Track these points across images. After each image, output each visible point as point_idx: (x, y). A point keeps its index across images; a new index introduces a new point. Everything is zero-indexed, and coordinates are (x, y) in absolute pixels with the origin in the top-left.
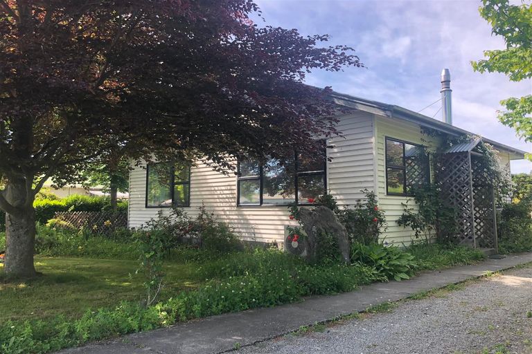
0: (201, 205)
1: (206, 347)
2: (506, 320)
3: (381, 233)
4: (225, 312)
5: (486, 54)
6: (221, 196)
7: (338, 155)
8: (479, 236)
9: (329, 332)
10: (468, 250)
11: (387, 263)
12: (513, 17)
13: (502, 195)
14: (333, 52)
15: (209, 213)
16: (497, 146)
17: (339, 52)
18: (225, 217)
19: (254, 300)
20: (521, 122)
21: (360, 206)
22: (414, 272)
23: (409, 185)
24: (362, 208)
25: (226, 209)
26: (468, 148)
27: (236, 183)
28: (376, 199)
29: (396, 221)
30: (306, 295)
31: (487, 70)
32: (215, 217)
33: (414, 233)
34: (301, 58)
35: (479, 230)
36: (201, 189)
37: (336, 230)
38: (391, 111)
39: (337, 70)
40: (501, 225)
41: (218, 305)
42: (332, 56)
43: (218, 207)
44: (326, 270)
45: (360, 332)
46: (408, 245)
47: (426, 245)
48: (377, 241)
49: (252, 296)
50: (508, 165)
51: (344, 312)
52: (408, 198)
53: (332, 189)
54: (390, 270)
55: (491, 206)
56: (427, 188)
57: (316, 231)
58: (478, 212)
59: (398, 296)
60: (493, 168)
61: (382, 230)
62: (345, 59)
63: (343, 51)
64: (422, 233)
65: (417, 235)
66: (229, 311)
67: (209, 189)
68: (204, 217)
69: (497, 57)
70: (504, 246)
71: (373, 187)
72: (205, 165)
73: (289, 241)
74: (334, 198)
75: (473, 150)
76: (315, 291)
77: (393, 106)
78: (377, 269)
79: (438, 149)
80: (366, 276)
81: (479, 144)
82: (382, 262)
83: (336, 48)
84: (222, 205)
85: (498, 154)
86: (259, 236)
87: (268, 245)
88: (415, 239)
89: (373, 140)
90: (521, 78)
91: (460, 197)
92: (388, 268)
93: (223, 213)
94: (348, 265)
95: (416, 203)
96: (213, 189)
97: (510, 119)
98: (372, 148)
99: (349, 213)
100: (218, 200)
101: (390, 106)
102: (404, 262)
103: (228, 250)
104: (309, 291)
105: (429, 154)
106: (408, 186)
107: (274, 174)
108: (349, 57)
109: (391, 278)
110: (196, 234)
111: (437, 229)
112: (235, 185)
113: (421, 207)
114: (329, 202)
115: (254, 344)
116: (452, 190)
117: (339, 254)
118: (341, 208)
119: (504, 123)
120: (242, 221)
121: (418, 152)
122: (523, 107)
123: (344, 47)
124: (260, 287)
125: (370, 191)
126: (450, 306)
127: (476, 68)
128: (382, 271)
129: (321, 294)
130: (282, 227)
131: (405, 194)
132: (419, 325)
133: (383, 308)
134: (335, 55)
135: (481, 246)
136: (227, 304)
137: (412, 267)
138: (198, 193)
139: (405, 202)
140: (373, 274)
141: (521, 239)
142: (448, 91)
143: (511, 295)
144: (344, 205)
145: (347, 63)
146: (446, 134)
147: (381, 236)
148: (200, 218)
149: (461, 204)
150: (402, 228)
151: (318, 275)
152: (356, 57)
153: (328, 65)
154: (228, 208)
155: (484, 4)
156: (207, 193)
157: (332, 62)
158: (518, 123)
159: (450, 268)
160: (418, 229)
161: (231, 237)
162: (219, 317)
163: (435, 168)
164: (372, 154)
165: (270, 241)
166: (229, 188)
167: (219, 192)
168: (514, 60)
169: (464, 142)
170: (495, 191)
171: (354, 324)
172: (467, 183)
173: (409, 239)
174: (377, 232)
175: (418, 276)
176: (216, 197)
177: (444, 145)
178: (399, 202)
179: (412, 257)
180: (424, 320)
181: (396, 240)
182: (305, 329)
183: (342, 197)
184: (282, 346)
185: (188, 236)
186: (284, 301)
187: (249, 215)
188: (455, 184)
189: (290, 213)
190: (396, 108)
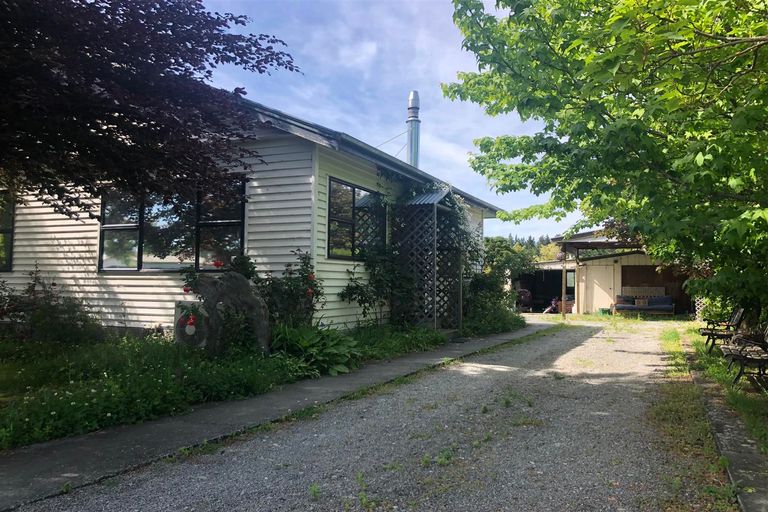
0: (34, 269)
1: (11, 494)
2: (457, 417)
3: (317, 311)
4: (57, 437)
5: (459, 76)
6: (70, 255)
7: (263, 198)
8: (442, 315)
9: (223, 452)
10: (427, 332)
11: (321, 351)
12: (488, 29)
13: (470, 262)
14: (256, 44)
15: (46, 282)
16: (469, 199)
17: (264, 44)
18: (75, 288)
19: (109, 415)
20: (494, 169)
21: (291, 273)
22: (355, 363)
23: (359, 245)
24: (293, 276)
25: (78, 275)
26: (434, 199)
27: (97, 234)
28: (314, 262)
29: (338, 294)
30: (197, 402)
31: (458, 97)
32: (58, 288)
33: (361, 310)
34: (204, 45)
35: (441, 307)
36: (35, 243)
37: (251, 308)
38: (337, 141)
39: (261, 72)
40: (467, 300)
41: (43, 426)
42: (254, 49)
43: (63, 272)
44: (231, 365)
45: (269, 449)
46: (351, 326)
47: (375, 326)
48: (310, 322)
49: (106, 409)
50: (481, 225)
51: (250, 423)
52: (356, 263)
53: (252, 248)
54: (324, 361)
55: (458, 276)
56: (381, 250)
57: (223, 309)
58: (442, 283)
59: (330, 396)
60: (462, 227)
61: (318, 306)
62: (273, 57)
63: (270, 44)
64: (371, 310)
65: (364, 313)
66: (63, 435)
67: (50, 242)
68: (38, 288)
69: (472, 82)
70: (469, 327)
71: (309, 246)
72: (40, 204)
73: (180, 325)
74: (252, 260)
75: (441, 202)
76: (212, 396)
77: (340, 134)
78: (307, 361)
79: (398, 199)
80: (290, 371)
81: (448, 195)
82: (314, 351)
83: (260, 39)
84: (71, 269)
85: (469, 210)
86: (135, 318)
87: (148, 332)
88: (362, 318)
89: (312, 180)
90: (497, 112)
91: (421, 263)
92: (321, 358)
93: (72, 282)
94: (266, 357)
95: (366, 269)
96: (56, 242)
97: (483, 164)
98: (310, 191)
99: (275, 282)
100: (64, 262)
101: (336, 132)
102: (343, 350)
103: (78, 341)
104: (202, 397)
105: (386, 204)
106: (358, 247)
107: (166, 223)
108: (278, 54)
109: (324, 372)
110: (22, 317)
111: (392, 306)
112: (95, 238)
113: (372, 276)
114: (244, 267)
115: (99, 482)
116: (412, 254)
117: (254, 341)
118: (263, 276)
119: (475, 169)
120: (106, 296)
121: (372, 201)
122: (498, 150)
123: (271, 37)
124: (122, 394)
125: (304, 251)
126: (395, 405)
127: (446, 93)
128: (312, 364)
129: (220, 399)
130: (173, 305)
131: (353, 258)
132: (351, 433)
133: (306, 414)
134: (259, 49)
135: (443, 327)
136: (60, 423)
137: (353, 356)
138: (29, 249)
139: (351, 269)
140: (300, 367)
141: (489, 318)
142: (415, 122)
143: (469, 386)
144: (266, 272)
145: (275, 63)
146: (409, 179)
147: (316, 315)
148: (31, 289)
149: (421, 272)
150: (345, 304)
151: (218, 372)
152: (288, 55)
153: (246, 62)
154: (83, 275)
155: (456, 6)
156: (45, 249)
157: (253, 59)
158: (491, 170)
159: (402, 357)
160: (367, 305)
161: (85, 319)
162: (45, 445)
163: (393, 224)
164: (310, 199)
165: (153, 326)
166: (85, 241)
167: (66, 249)
168: (491, 88)
169: (431, 191)
170: (463, 257)
171: (262, 439)
172: (431, 245)
173: (354, 319)
174: (312, 309)
175: (361, 367)
176: (61, 255)
177: (406, 194)
178: (344, 269)
179: (355, 343)
180: (359, 426)
181: (335, 321)
182: (187, 452)
183: (265, 260)
184: (146, 480)
185: (7, 320)
186: (160, 413)
187: (118, 286)
188: (416, 246)
189: (183, 283)
190: (344, 137)
